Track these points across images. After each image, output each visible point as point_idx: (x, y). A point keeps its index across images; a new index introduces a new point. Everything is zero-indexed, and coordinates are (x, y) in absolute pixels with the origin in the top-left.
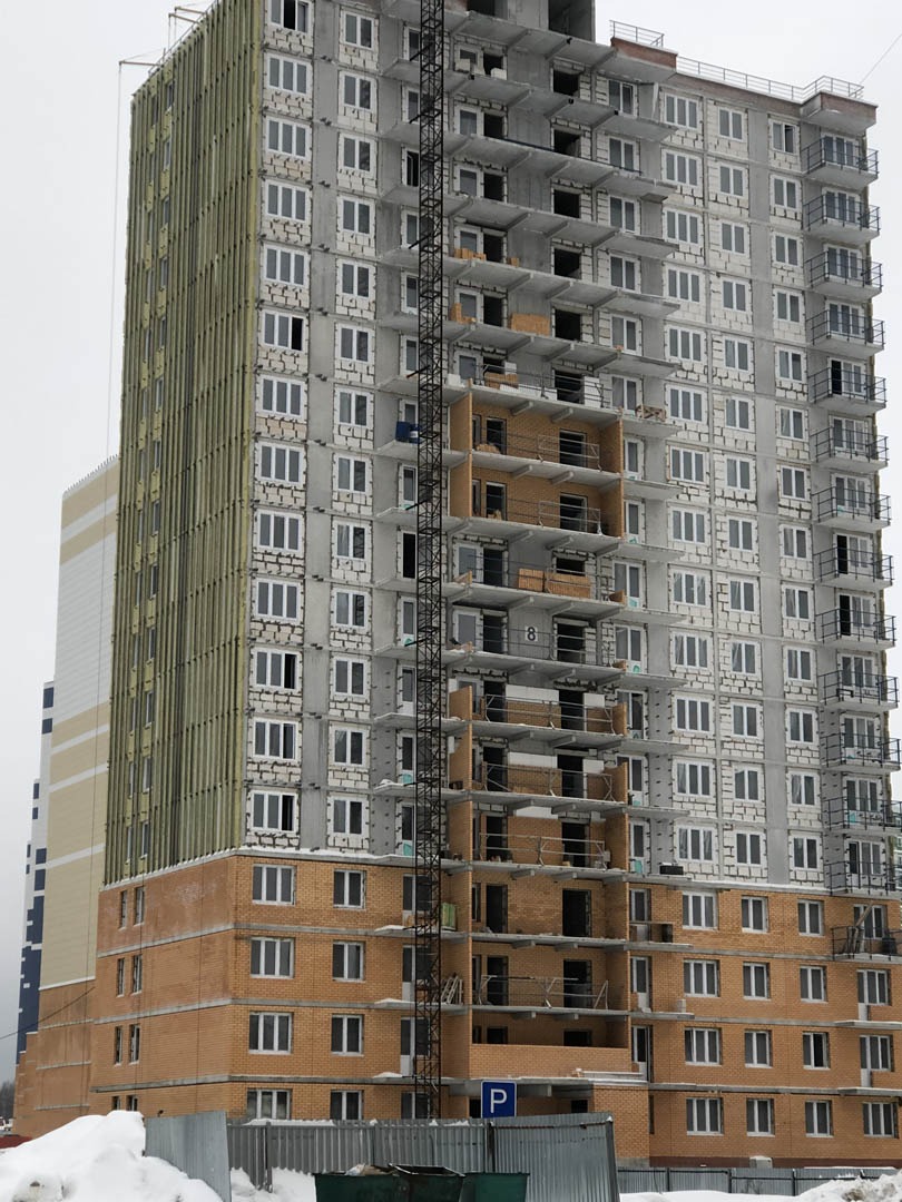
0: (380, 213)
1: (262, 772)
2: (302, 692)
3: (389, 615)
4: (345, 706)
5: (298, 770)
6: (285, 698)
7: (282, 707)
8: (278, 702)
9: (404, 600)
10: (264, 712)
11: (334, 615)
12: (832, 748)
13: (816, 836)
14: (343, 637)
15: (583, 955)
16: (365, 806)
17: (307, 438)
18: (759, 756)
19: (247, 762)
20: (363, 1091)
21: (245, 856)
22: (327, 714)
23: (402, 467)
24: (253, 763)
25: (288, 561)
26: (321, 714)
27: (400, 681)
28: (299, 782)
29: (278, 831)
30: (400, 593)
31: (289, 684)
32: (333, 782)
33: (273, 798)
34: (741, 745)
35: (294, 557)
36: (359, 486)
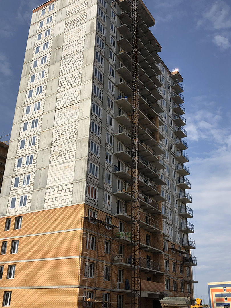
0: (117, 45)
1: (91, 178)
2: (100, 157)
3: (117, 144)
4: (108, 166)
5: (98, 181)
7: (95, 160)
8: (95, 158)
9: (119, 142)
10: (92, 160)
11: (106, 139)
12: (180, 210)
13: (179, 231)
14: (108, 146)
15: (149, 254)
16: (111, 197)
17: (103, 88)
18: (171, 208)
19: (88, 174)
20: (109, 294)
21: (87, 205)
22: (104, 166)
23: (119, 107)
24: (89, 175)
25: (98, 119)
26: (103, 166)
27: (118, 163)
28: (98, 185)
29: (93, 199)
30: (118, 140)
31: (97, 154)
32: (105, 188)
33: (93, 188)
34: (168, 204)
35: (99, 119)
36: (112, 107)
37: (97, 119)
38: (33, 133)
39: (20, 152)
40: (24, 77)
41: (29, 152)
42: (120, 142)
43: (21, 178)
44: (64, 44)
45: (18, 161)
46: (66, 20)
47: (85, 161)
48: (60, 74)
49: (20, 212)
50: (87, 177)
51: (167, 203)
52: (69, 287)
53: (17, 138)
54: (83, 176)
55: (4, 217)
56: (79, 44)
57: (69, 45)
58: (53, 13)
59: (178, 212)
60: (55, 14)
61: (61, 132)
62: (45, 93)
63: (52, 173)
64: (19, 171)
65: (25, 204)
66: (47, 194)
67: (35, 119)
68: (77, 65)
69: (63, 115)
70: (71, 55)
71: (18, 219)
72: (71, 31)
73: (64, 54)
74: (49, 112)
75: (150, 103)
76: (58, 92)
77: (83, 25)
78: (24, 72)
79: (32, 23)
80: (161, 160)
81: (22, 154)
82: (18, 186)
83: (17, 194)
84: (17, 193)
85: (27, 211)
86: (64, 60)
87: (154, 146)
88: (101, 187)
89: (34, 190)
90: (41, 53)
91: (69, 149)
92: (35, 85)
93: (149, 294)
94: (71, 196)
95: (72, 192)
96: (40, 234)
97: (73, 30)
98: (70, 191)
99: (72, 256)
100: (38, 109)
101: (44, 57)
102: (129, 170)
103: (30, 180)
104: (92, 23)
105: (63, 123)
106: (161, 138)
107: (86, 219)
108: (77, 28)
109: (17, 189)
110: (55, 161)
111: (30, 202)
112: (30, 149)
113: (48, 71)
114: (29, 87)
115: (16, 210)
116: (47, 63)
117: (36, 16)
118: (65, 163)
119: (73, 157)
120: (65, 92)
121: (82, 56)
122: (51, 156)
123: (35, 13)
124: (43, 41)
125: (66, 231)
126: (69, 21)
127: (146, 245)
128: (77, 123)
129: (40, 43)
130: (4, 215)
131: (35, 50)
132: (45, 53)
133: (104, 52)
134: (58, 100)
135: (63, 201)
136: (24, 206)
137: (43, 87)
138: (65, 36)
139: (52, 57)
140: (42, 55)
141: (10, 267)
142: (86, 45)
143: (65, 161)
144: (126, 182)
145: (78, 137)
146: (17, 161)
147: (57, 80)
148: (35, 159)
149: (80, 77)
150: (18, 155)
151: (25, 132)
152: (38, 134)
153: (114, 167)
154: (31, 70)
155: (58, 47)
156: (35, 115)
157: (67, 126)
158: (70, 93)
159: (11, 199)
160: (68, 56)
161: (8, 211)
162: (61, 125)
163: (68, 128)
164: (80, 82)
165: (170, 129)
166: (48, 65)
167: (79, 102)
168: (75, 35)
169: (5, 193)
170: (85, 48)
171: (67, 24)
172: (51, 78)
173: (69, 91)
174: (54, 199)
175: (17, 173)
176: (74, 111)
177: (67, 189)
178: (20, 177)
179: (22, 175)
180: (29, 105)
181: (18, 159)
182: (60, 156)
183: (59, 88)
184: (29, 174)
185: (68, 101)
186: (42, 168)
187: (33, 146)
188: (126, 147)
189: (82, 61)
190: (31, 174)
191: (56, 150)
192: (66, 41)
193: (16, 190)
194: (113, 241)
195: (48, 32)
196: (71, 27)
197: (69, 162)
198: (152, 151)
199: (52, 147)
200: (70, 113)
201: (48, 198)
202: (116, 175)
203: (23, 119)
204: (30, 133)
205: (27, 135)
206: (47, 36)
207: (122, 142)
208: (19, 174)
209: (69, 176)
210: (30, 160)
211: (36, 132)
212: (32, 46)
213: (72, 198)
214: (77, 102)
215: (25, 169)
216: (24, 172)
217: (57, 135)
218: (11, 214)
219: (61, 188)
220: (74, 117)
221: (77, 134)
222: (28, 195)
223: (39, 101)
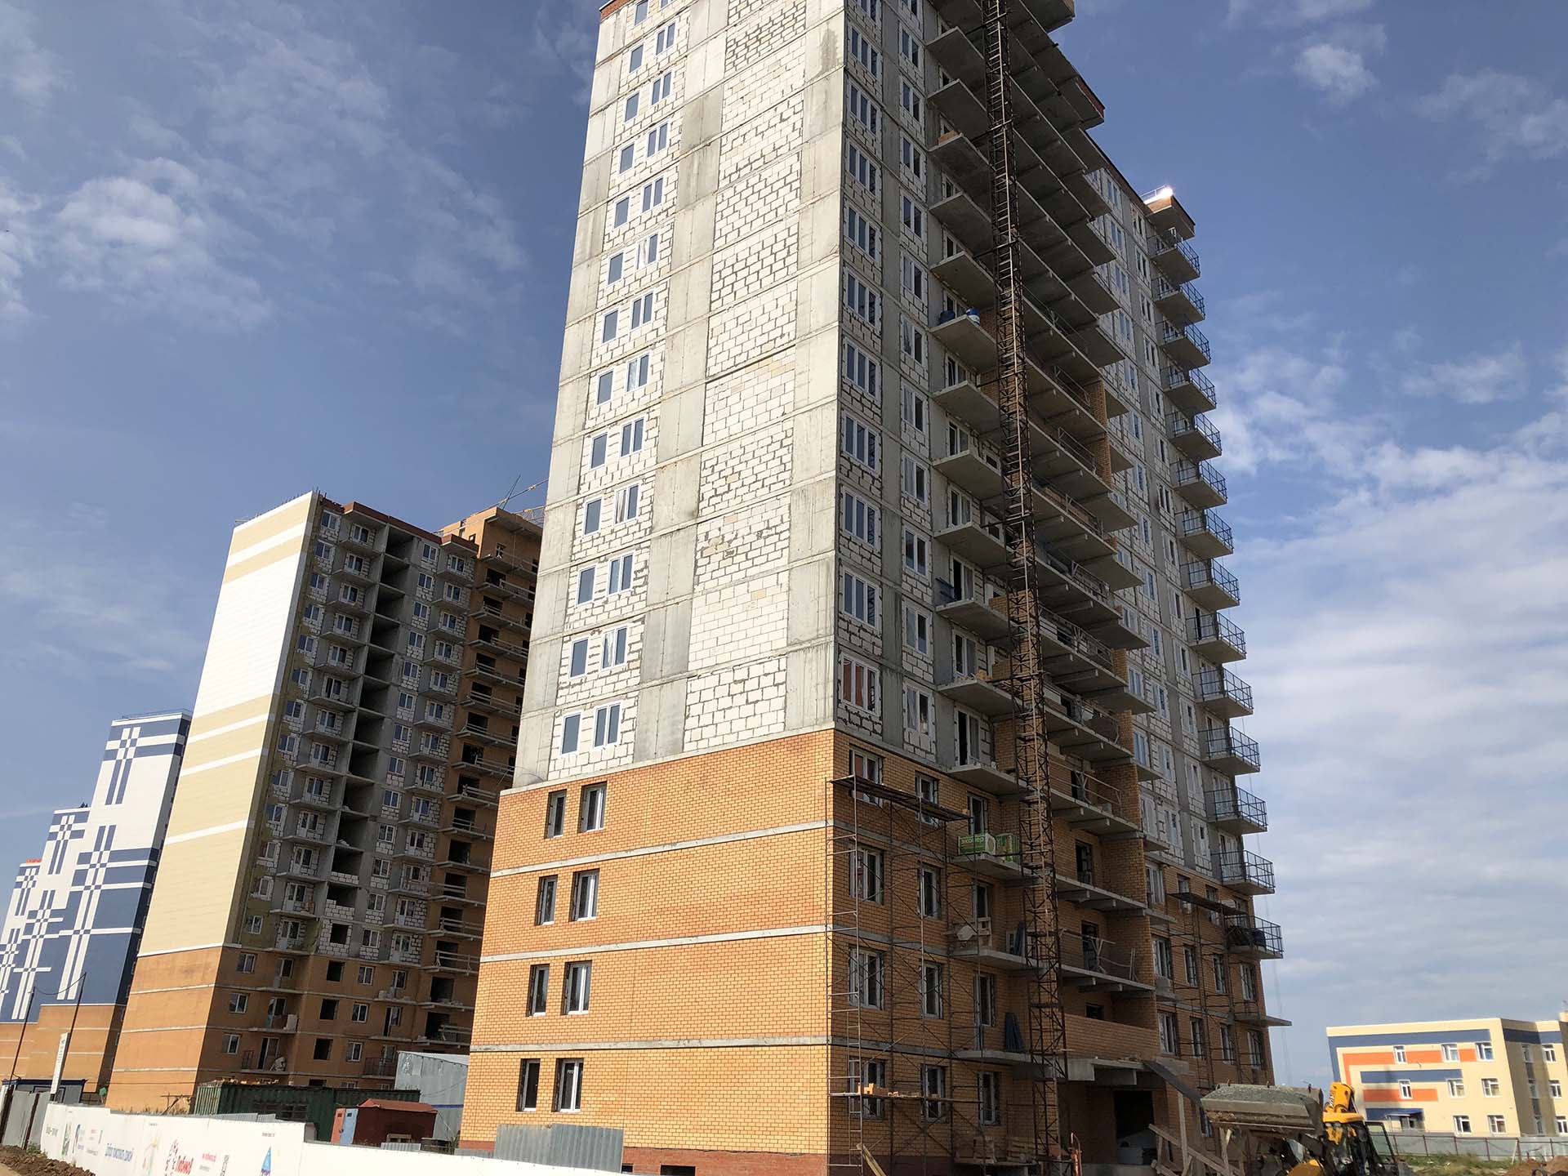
0: (927, 111)
1: (851, 633)
2: (881, 553)
3: (943, 498)
4: (913, 582)
5: (879, 642)
6: (868, 555)
7: (865, 562)
8: (863, 557)
9: (951, 488)
10: (852, 563)
11: (903, 480)
12: (1204, 743)
13: (1204, 825)
14: (911, 506)
15: (1093, 918)
16: (930, 702)
17: (882, 285)
18: (1170, 737)
19: (838, 617)
20: (943, 1068)
21: (842, 732)
22: (900, 586)
23: (947, 355)
24: (844, 620)
25: (869, 405)
26: (896, 584)
27: (952, 573)
28: (881, 656)
29: (864, 710)
30: (949, 480)
31: (871, 540)
32: (907, 667)
33: (859, 669)
34: (1159, 724)
35: (873, 403)
36: (918, 357)
37: (863, 405)
38: (627, 473)
39: (584, 547)
40: (584, 266)
41: (616, 545)
42: (957, 490)
43: (595, 642)
44: (726, 128)
45: (578, 578)
46: (729, 33)
47: (825, 568)
48: (717, 244)
49: (599, 766)
50: (837, 627)
51: (1153, 721)
52: (794, 1041)
53: (569, 495)
54: (822, 625)
55: (539, 785)
56: (782, 120)
57: (743, 130)
58: (677, 10)
59: (1198, 753)
60: (684, 15)
61: (730, 463)
62: (662, 321)
63: (705, 618)
64: (584, 615)
65: (612, 739)
66: (692, 699)
67: (632, 420)
68: (780, 202)
69: (735, 398)
70: (755, 166)
71: (591, 791)
72: (748, 73)
73: (727, 167)
74: (683, 390)
75: (1067, 331)
76: (711, 314)
77: (793, 47)
78: (583, 245)
79: (599, 58)
80: (1124, 552)
81: (593, 553)
82: (586, 672)
83: (584, 701)
84: (581, 696)
85: (624, 761)
86: (727, 187)
87: (1091, 498)
88: (889, 665)
89: (645, 685)
90: (642, 167)
91: (762, 526)
92: (626, 290)
93: (1099, 1070)
94: (779, 703)
95: (782, 687)
96: (675, 844)
97: (756, 68)
98: (778, 685)
99: (797, 924)
100: (642, 380)
101: (653, 181)
102: (995, 595)
103: (627, 647)
104: (829, 37)
105: (736, 429)
106: (1120, 464)
107: (841, 788)
108: (773, 59)
109: (581, 684)
110: (715, 574)
111: (634, 730)
112: (620, 534)
113: (669, 235)
114: (602, 303)
115: (583, 760)
116: (663, 205)
117: (613, 31)
118: (753, 578)
119: (778, 554)
120: (739, 310)
121: (796, 167)
122: (699, 554)
123: (612, 19)
124: (647, 122)
125: (770, 832)
126: (740, 36)
127: (1078, 884)
128: (788, 425)
129: (636, 129)
130: (540, 780)
131: (617, 160)
132: (656, 169)
133: (878, 145)
134: (712, 343)
135: (752, 722)
136: (613, 744)
137: (654, 297)
138: (727, 93)
139: (683, 183)
140: (646, 174)
141: (572, 970)
142: (807, 122)
143: (750, 572)
144: (988, 642)
145: (794, 482)
146: (575, 581)
147: (707, 265)
148: (642, 570)
149: (793, 249)
150: (577, 556)
151: (600, 470)
152: (646, 476)
153: (936, 585)
154: (607, 237)
155: (703, 143)
156: (633, 407)
157: (751, 439)
158: (757, 313)
159: (561, 720)
160: (742, 173)
161: (552, 763)
162: (731, 439)
163: (754, 447)
164: (793, 269)
165: (1154, 425)
166: (671, 211)
167: (791, 344)
168: (765, 88)
169: (541, 699)
170: (806, 136)
171: (731, 48)
172: (684, 259)
173: (753, 304)
174: (719, 716)
175: (579, 626)
176: (776, 382)
177: (766, 675)
178: (590, 637)
179: (595, 629)
180: (608, 370)
181: (578, 573)
182: (730, 554)
183: (715, 296)
184: (621, 626)
185: (751, 344)
186: (669, 603)
187: (632, 521)
188: (981, 505)
189: (796, 185)
190: (628, 624)
191: (717, 533)
192: (733, 113)
193: (577, 688)
194: (949, 869)
195: (662, 86)
196: (750, 60)
197: (766, 574)
198: (1086, 519)
199: (699, 520)
200: (759, 389)
201: (695, 710)
202: (948, 619)
203: (590, 424)
204: (617, 475)
205: (607, 480)
206: (661, 101)
207: (965, 491)
208: (586, 628)
209: (772, 627)
210: (623, 573)
211: (639, 468)
212: (605, 147)
213: (785, 708)
214: (786, 346)
215: (608, 607)
216: (603, 618)
217: (716, 476)
218: (565, 774)
219: (741, 674)
220: (775, 403)
221: (789, 466)
222: (624, 704)
223: (644, 353)
